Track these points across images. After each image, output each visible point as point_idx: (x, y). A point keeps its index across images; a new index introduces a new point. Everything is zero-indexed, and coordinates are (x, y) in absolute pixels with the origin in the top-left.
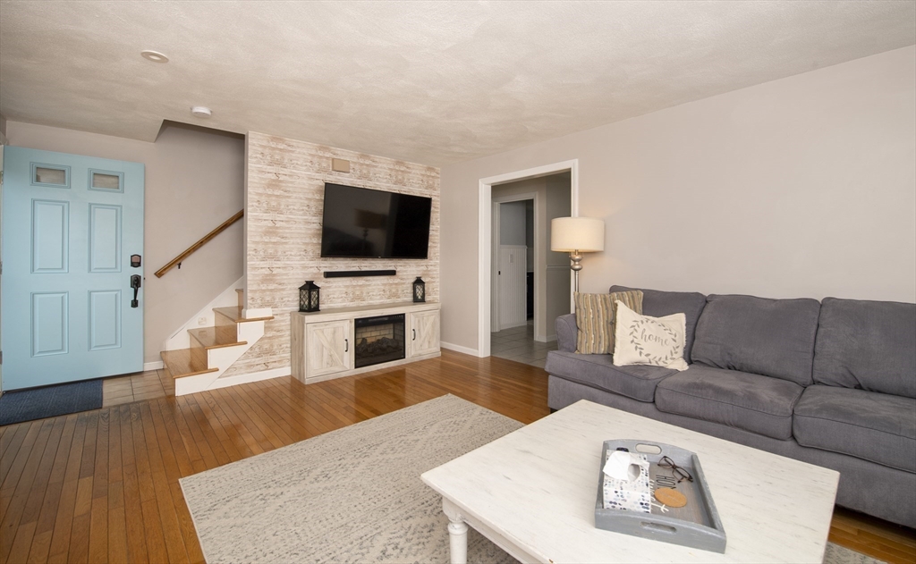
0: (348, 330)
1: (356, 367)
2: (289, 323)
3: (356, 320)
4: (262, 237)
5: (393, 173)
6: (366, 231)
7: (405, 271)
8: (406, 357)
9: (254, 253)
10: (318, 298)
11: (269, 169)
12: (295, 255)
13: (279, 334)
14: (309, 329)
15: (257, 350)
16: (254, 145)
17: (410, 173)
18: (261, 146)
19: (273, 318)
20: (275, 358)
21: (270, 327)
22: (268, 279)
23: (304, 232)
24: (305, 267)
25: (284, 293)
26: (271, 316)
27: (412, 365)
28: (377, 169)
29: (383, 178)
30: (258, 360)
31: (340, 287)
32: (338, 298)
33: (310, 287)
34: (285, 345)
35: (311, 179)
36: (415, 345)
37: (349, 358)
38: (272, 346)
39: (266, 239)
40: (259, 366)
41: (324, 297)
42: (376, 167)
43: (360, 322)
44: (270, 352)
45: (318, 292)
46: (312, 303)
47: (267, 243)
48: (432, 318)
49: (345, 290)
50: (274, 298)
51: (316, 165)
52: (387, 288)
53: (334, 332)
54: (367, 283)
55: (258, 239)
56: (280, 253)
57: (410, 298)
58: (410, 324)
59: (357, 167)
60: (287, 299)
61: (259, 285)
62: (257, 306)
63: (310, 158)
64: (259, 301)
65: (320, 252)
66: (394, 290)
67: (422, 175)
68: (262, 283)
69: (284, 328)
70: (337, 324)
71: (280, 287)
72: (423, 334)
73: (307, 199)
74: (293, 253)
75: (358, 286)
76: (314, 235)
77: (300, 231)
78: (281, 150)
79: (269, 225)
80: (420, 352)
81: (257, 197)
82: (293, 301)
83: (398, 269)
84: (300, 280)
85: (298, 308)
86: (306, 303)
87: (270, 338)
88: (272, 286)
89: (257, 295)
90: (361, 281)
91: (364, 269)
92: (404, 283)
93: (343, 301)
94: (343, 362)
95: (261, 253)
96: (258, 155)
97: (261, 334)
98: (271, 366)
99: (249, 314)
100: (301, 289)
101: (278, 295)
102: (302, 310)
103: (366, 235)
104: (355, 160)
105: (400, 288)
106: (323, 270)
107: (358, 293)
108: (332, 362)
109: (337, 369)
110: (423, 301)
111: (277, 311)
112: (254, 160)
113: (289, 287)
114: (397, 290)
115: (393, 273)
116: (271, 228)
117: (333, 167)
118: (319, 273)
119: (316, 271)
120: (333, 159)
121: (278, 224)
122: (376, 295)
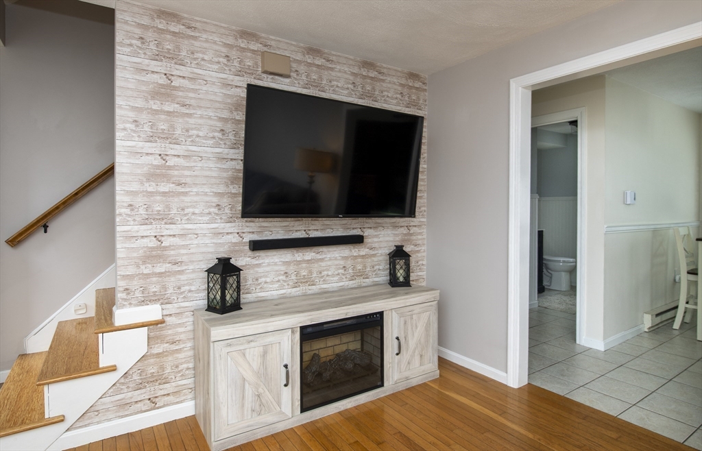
0: (287, 349)
1: (303, 410)
2: (190, 328)
3: (302, 328)
4: (142, 183)
5: (359, 81)
6: (312, 177)
7: (377, 236)
8: (386, 384)
9: (128, 211)
10: (238, 287)
11: (154, 66)
12: (201, 214)
13: (174, 347)
14: (218, 351)
15: (136, 377)
16: (126, 22)
17: (383, 81)
18: (140, 25)
19: (162, 322)
20: (169, 388)
21: (157, 337)
22: (154, 255)
23: (214, 174)
24: (217, 234)
25: (183, 277)
26: (159, 317)
27: (395, 397)
28: (333, 74)
29: (342, 88)
30: (138, 395)
31: (276, 264)
32: (272, 282)
33: (225, 270)
34: (185, 366)
35: (226, 85)
36: (399, 362)
37: (290, 396)
38: (162, 368)
39: (151, 187)
40: (139, 405)
41: (250, 282)
42: (332, 69)
43: (309, 330)
44: (160, 379)
45: (238, 276)
46: (228, 297)
47: (151, 194)
48: (425, 316)
49: (283, 268)
50: (165, 288)
51: (236, 64)
52: (349, 263)
53: (265, 354)
54: (319, 256)
55: (135, 187)
56: (174, 211)
57: (384, 277)
58: (392, 329)
59: (302, 68)
60: (187, 288)
61: (138, 266)
62: (134, 302)
63: (224, 50)
64: (138, 294)
65: (239, 207)
66: (359, 267)
67: (402, 85)
68: (144, 262)
69: (183, 337)
70: (270, 339)
71: (176, 268)
72: (412, 343)
73: (221, 119)
74: (197, 211)
75: (304, 261)
76: (233, 180)
77: (208, 173)
78: (174, 34)
79: (156, 163)
80: (407, 374)
81: (132, 115)
82: (198, 291)
83: (367, 233)
84: (210, 256)
85: (203, 303)
86: (218, 297)
87: (158, 355)
88: (161, 268)
89: (135, 284)
90: (309, 254)
91: (314, 234)
92: (374, 255)
93: (282, 287)
94: (279, 404)
95: (142, 211)
96: (134, 42)
97: (143, 349)
98: (160, 403)
99: (122, 316)
100: (209, 271)
101: (171, 282)
102: (210, 308)
103: (311, 182)
104: (299, 57)
105: (369, 262)
106: (248, 238)
107: (304, 273)
108: (261, 406)
109: (268, 418)
110: (407, 283)
111: (171, 308)
112: (127, 50)
113: (191, 267)
114: (365, 267)
115: (358, 240)
116: (158, 167)
117: (263, 67)
118: (241, 243)
119: (235, 239)
120: (263, 53)
121: (172, 162)
122: (333, 275)
